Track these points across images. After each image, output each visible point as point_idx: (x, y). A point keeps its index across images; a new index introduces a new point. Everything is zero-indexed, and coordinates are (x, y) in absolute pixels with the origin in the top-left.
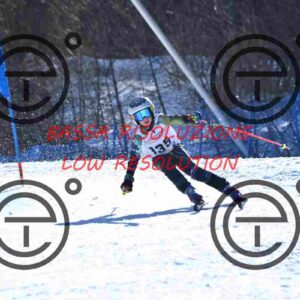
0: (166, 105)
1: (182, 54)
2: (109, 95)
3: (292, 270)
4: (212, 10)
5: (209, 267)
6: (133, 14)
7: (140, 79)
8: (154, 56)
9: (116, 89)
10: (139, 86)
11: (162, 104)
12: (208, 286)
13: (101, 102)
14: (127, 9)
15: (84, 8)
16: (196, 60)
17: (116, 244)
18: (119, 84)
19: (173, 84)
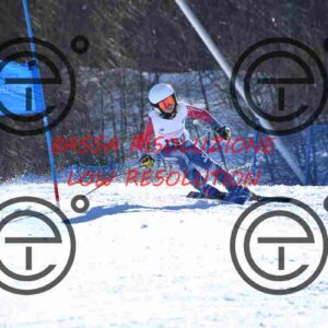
5: (263, 305)
6: (182, 24)
7: (188, 96)
8: (204, 70)
12: (262, 325)
14: (176, 18)
15: (129, 16)
19: (224, 102)
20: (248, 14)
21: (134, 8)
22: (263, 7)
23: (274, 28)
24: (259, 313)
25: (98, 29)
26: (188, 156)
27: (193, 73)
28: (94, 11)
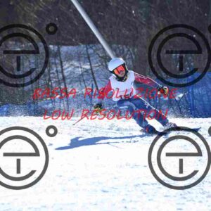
0: (97, 79)
1: (109, 43)
2: (57, 71)
3: (185, 198)
4: (130, 13)
5: (126, 195)
6: (75, 15)
7: (79, 60)
8: (89, 44)
9: (62, 67)
10: (78, 65)
11: (94, 79)
12: (126, 208)
13: (52, 75)
14: (71, 10)
15: (41, 9)
16: (119, 48)
17: (61, 176)
18: (64, 63)
19: (102, 64)
20: (117, 8)
21: (44, 4)
22: (127, 4)
23: (134, 17)
24: (124, 200)
25: (21, 17)
26: (135, 105)
27: (82, 46)
28: (18, 6)
